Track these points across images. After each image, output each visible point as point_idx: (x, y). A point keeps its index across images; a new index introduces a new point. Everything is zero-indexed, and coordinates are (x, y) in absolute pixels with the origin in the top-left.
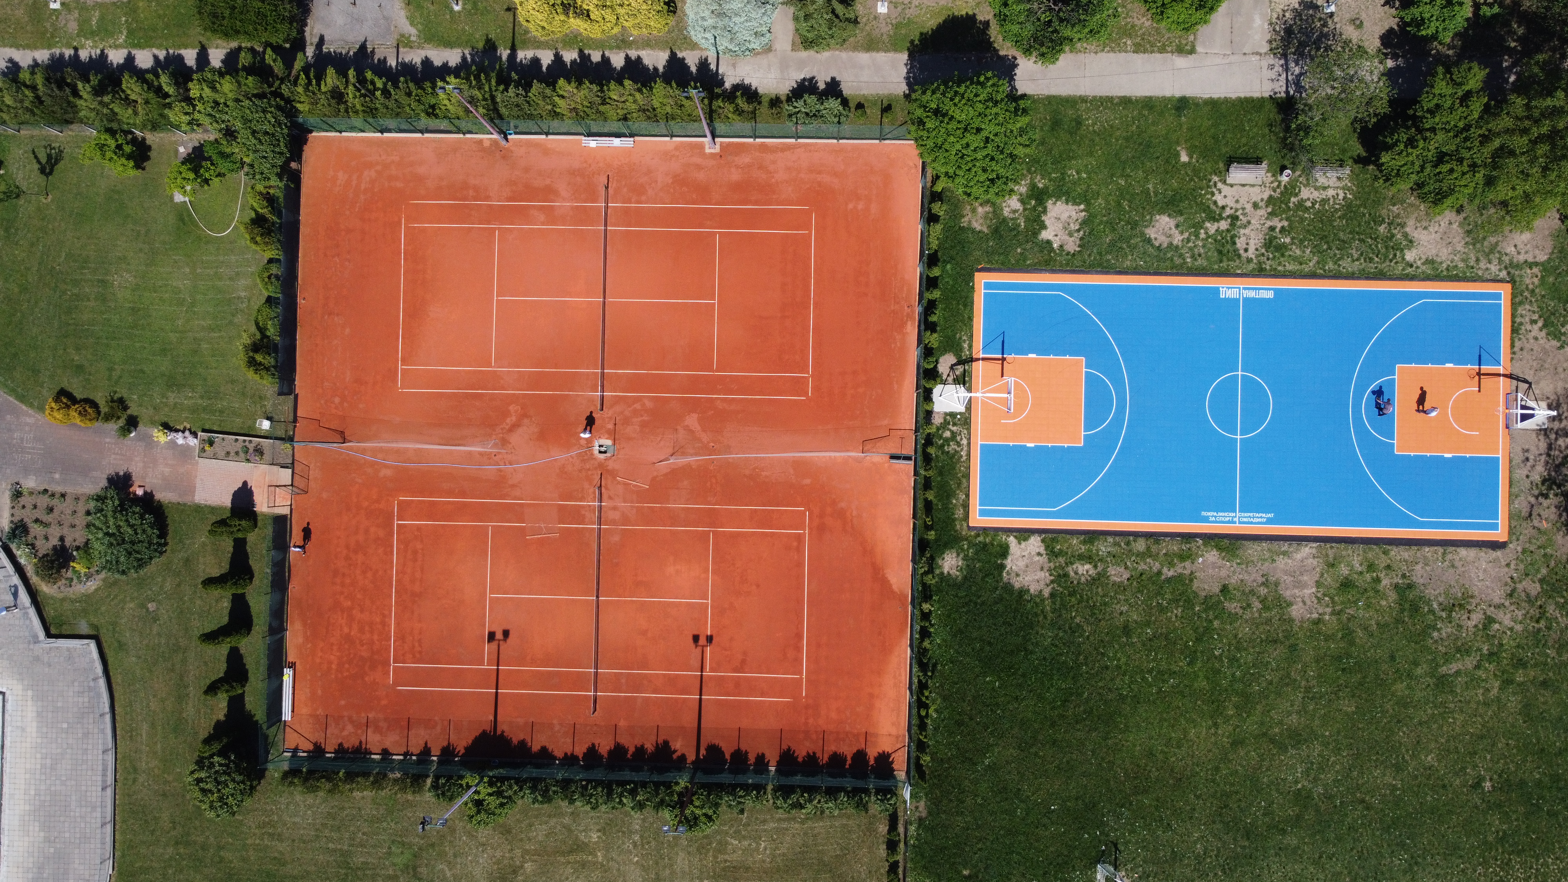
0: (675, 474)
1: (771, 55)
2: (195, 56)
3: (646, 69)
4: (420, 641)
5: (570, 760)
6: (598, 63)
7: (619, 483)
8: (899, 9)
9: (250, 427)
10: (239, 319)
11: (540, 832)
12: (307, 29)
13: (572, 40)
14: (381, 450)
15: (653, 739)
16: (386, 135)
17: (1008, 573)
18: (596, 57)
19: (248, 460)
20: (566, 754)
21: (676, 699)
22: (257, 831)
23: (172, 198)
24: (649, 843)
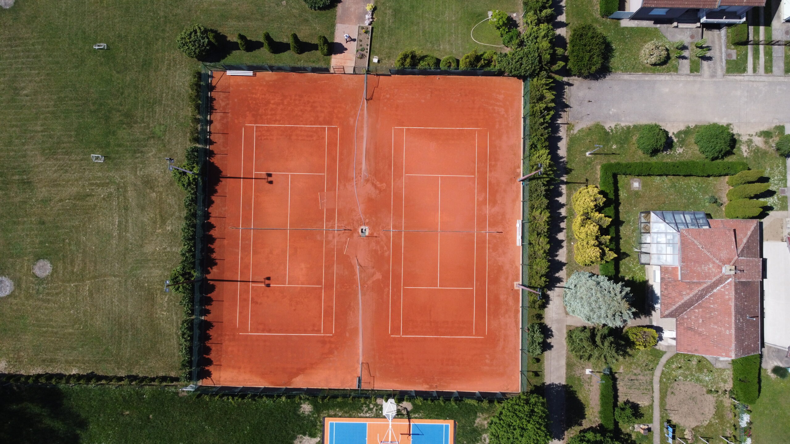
0: (351, 267)
1: (564, 314)
2: (562, 21)
3: (557, 250)
4: (267, 139)
5: (207, 215)
6: (559, 226)
7: (347, 239)
8: (588, 380)
9: (374, 51)
10: (429, 45)
11: (171, 200)
12: (576, 78)
13: (571, 213)
14: (363, 118)
15: (218, 257)
16: (522, 119)
17: (301, 437)
18: (563, 225)
19: (357, 51)
20: (210, 213)
21: (238, 269)
22: (172, 57)
23: (490, 10)
24: (166, 255)
